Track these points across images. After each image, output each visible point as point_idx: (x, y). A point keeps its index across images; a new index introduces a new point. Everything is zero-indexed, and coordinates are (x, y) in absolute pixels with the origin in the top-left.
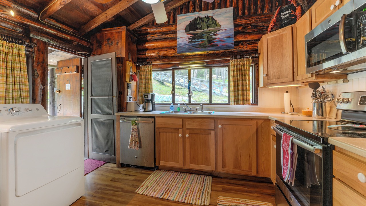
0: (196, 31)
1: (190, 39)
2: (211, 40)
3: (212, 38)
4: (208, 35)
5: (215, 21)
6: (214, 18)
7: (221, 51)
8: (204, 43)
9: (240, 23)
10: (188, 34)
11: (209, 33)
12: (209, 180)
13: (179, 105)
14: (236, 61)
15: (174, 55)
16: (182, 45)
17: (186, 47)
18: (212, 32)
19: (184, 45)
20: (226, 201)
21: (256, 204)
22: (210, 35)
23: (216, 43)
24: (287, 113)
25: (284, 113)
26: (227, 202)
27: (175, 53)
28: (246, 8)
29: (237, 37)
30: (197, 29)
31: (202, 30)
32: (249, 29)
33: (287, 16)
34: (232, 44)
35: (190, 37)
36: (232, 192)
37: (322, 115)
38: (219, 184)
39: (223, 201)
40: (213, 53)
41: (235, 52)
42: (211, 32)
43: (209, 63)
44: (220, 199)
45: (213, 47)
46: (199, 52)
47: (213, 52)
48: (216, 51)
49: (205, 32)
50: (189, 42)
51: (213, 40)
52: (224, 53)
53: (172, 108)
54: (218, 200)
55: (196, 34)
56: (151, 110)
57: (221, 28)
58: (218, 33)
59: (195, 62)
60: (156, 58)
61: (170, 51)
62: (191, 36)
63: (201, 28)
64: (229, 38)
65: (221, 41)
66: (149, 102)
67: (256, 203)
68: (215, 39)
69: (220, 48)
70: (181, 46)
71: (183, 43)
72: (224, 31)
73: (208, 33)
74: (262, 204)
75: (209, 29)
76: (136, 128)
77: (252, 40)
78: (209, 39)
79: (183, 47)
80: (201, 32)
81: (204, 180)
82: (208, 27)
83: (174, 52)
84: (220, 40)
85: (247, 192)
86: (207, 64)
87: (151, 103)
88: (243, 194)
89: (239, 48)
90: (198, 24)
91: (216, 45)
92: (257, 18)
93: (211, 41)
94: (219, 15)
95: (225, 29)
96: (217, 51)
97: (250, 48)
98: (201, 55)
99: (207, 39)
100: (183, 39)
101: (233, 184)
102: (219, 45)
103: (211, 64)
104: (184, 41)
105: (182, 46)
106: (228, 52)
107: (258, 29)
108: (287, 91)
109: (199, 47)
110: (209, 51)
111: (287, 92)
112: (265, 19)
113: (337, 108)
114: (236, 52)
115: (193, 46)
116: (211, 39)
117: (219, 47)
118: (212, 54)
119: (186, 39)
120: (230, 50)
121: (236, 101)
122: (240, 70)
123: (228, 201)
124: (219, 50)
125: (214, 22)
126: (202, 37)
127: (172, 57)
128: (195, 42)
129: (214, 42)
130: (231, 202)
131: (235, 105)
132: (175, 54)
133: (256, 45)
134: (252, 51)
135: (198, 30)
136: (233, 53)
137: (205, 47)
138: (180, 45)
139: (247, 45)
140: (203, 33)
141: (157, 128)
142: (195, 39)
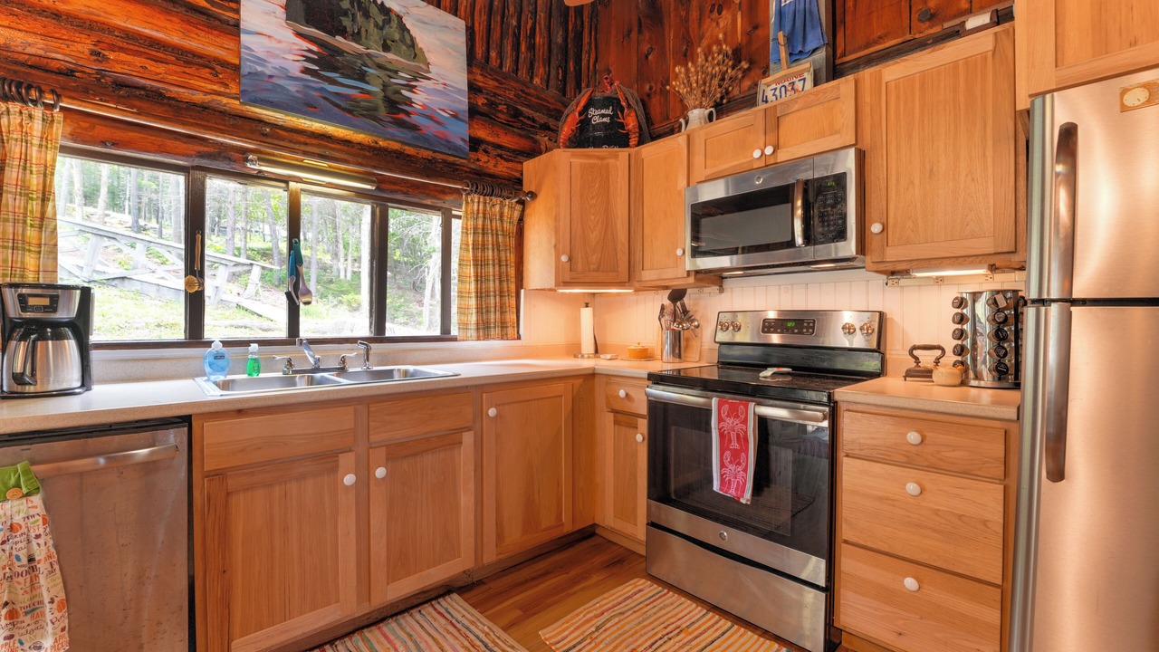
0: (338, 38)
1: (308, 59)
2: (398, 103)
3: (401, 94)
4: (386, 79)
5: (411, 36)
6: (408, 23)
7: (426, 154)
8: (369, 102)
9: (480, 84)
10: (300, 35)
11: (390, 70)
12: (456, 605)
13: (254, 347)
14: (481, 200)
15: (209, 98)
16: (268, 72)
17: (292, 87)
18: (400, 74)
19: (279, 77)
20: (566, 633)
21: (620, 596)
22: (393, 80)
23: (415, 119)
24: (589, 357)
25: (583, 356)
26: (573, 632)
27: (219, 94)
28: (494, 46)
29: (476, 127)
30: (343, 32)
31: (360, 48)
32: (501, 111)
33: (605, 120)
34: (463, 140)
35: (310, 51)
36: (548, 601)
37: (680, 357)
38: (500, 603)
39: (559, 637)
40: (395, 152)
41: (462, 170)
42: (396, 72)
43: (383, 186)
44: (551, 638)
45: (404, 130)
46: (340, 130)
47: (395, 146)
48: (406, 147)
49: (378, 60)
50: (306, 71)
51: (406, 104)
52: (430, 161)
53: (221, 362)
54: (552, 644)
55: (339, 52)
56: (79, 384)
57: (429, 72)
58: (421, 87)
59: (330, 167)
60: (69, 73)
61: (187, 70)
62: (315, 48)
63: (356, 37)
64: (453, 119)
65: (431, 118)
66: (58, 337)
67: (618, 594)
68: (409, 102)
69: (427, 142)
70: (262, 74)
71: (277, 62)
72: (440, 87)
73: (386, 69)
74: (627, 589)
75: (390, 56)
76: (33, 512)
77: (508, 148)
78: (389, 94)
79: (274, 80)
80: (360, 56)
81: (446, 618)
82: (386, 48)
83: (215, 87)
84: (427, 112)
85: (574, 582)
86: (377, 188)
87: (71, 345)
88: (575, 593)
89: (478, 160)
90: (345, 13)
91: (414, 128)
92: (521, 91)
93: (395, 105)
94: (424, 23)
95: (442, 81)
96: (411, 149)
97: (504, 170)
98: (347, 142)
99: (383, 90)
100: (273, 44)
101: (526, 581)
102: (426, 131)
103: (392, 191)
104: (276, 56)
105: (271, 77)
106: (444, 161)
107: (522, 121)
108: (587, 301)
109: (350, 112)
110: (385, 139)
111: (587, 305)
112: (537, 103)
113: (717, 340)
114: (465, 169)
115: (325, 98)
116: (395, 97)
117: (426, 139)
118: (390, 152)
119: (290, 52)
120: (451, 159)
121: (484, 329)
122: (492, 230)
123: (572, 629)
124: (418, 146)
125: (407, 38)
126: (362, 77)
127: (195, 105)
128: (333, 82)
129: (408, 114)
130: (578, 628)
131: (478, 339)
132: (215, 97)
133: (518, 166)
134: (504, 179)
135: (345, 38)
136: (457, 170)
137: (375, 118)
138: (259, 69)
139: (498, 158)
140: (369, 62)
141: (210, 475)
142: (335, 69)
